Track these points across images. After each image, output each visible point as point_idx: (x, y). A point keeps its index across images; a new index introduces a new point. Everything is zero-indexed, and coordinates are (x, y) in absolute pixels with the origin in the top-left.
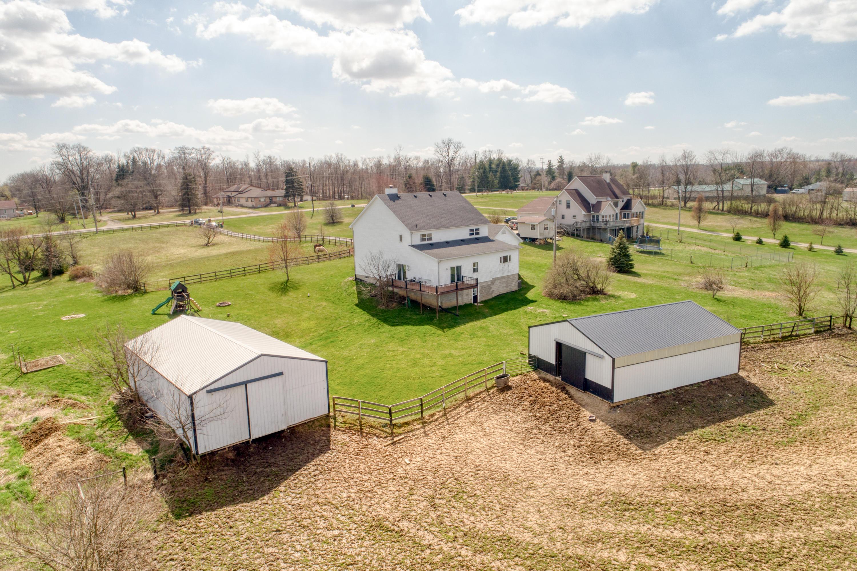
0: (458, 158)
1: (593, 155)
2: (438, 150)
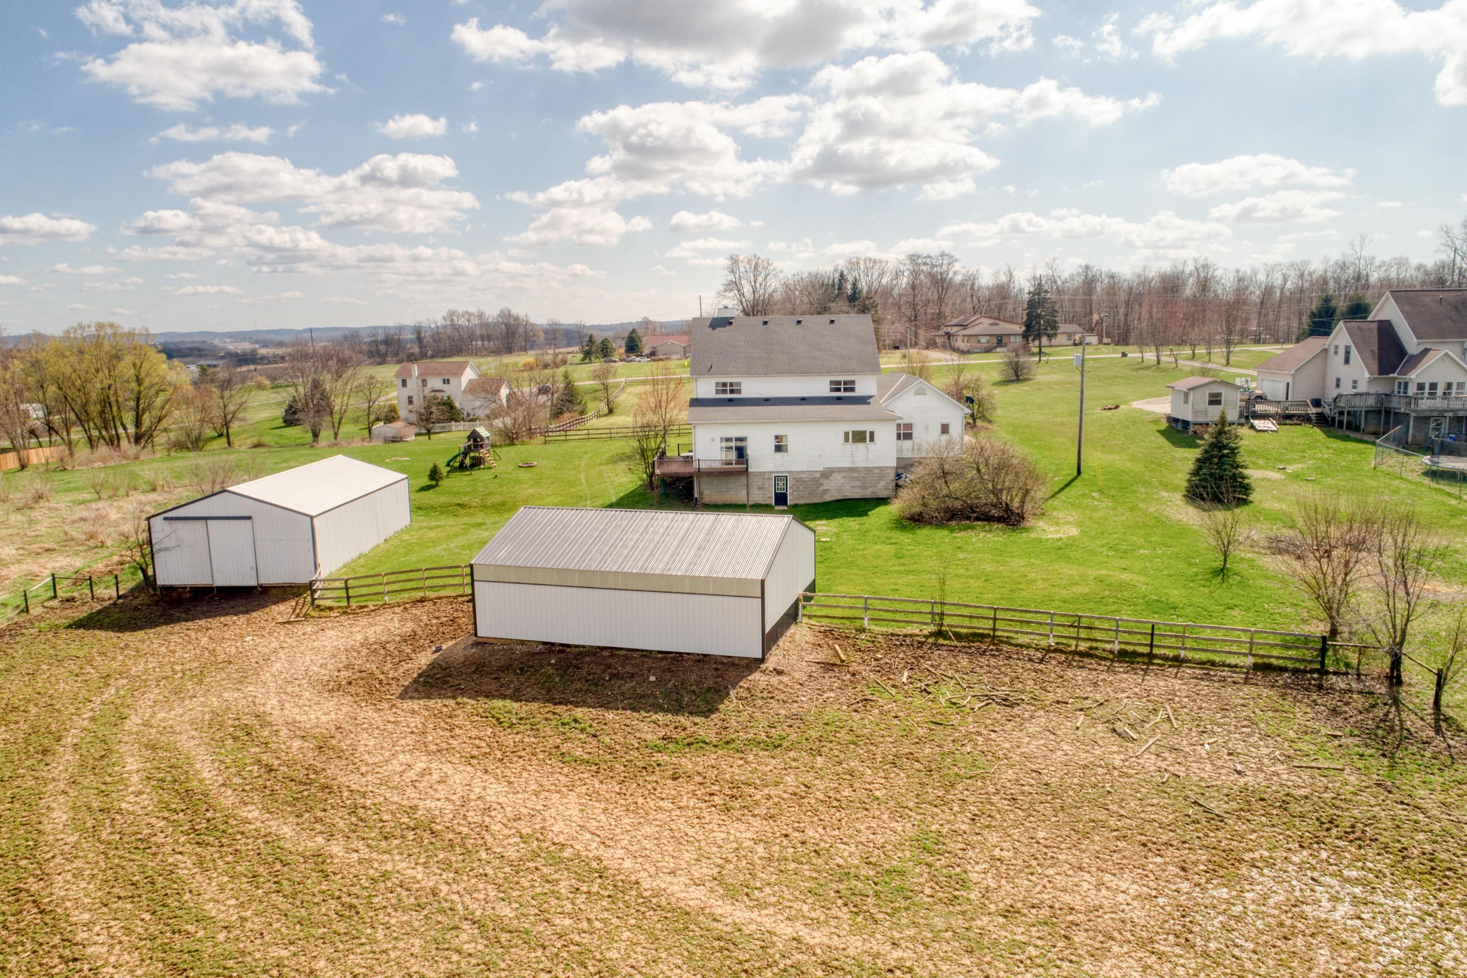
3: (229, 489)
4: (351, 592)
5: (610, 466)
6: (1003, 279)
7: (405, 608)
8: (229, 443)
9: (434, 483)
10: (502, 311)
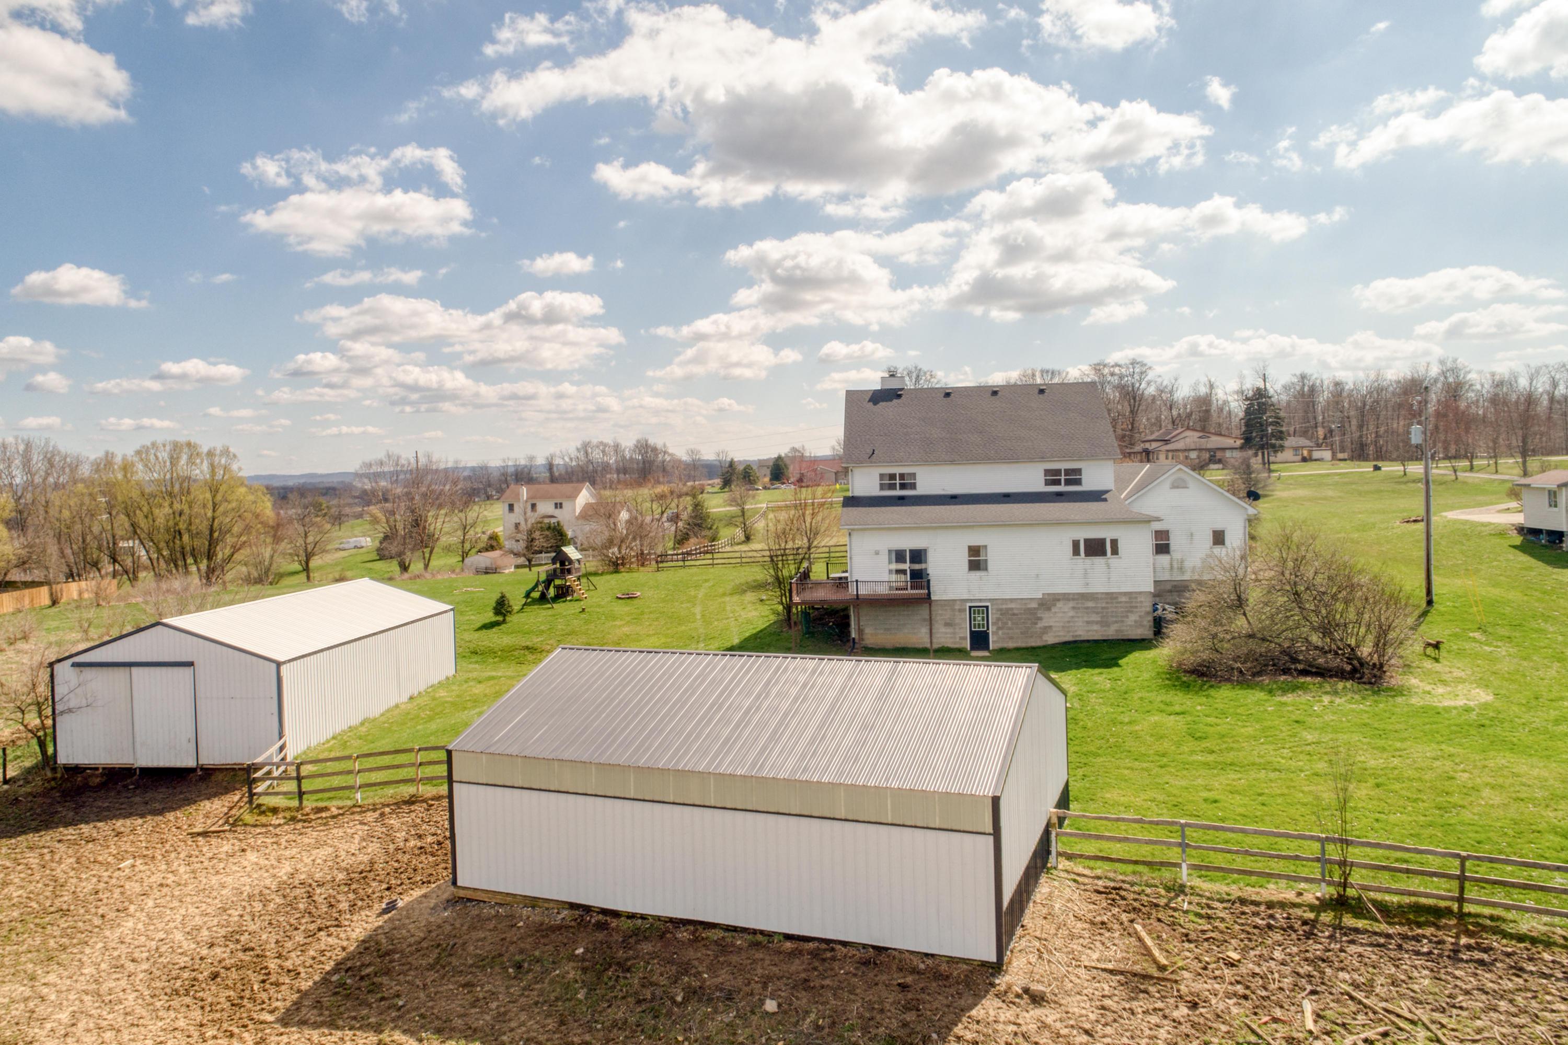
3: (164, 621)
4: (306, 785)
5: (736, 598)
6: (1203, 390)
7: (382, 814)
8: (308, 577)
9: (500, 618)
10: (638, 441)
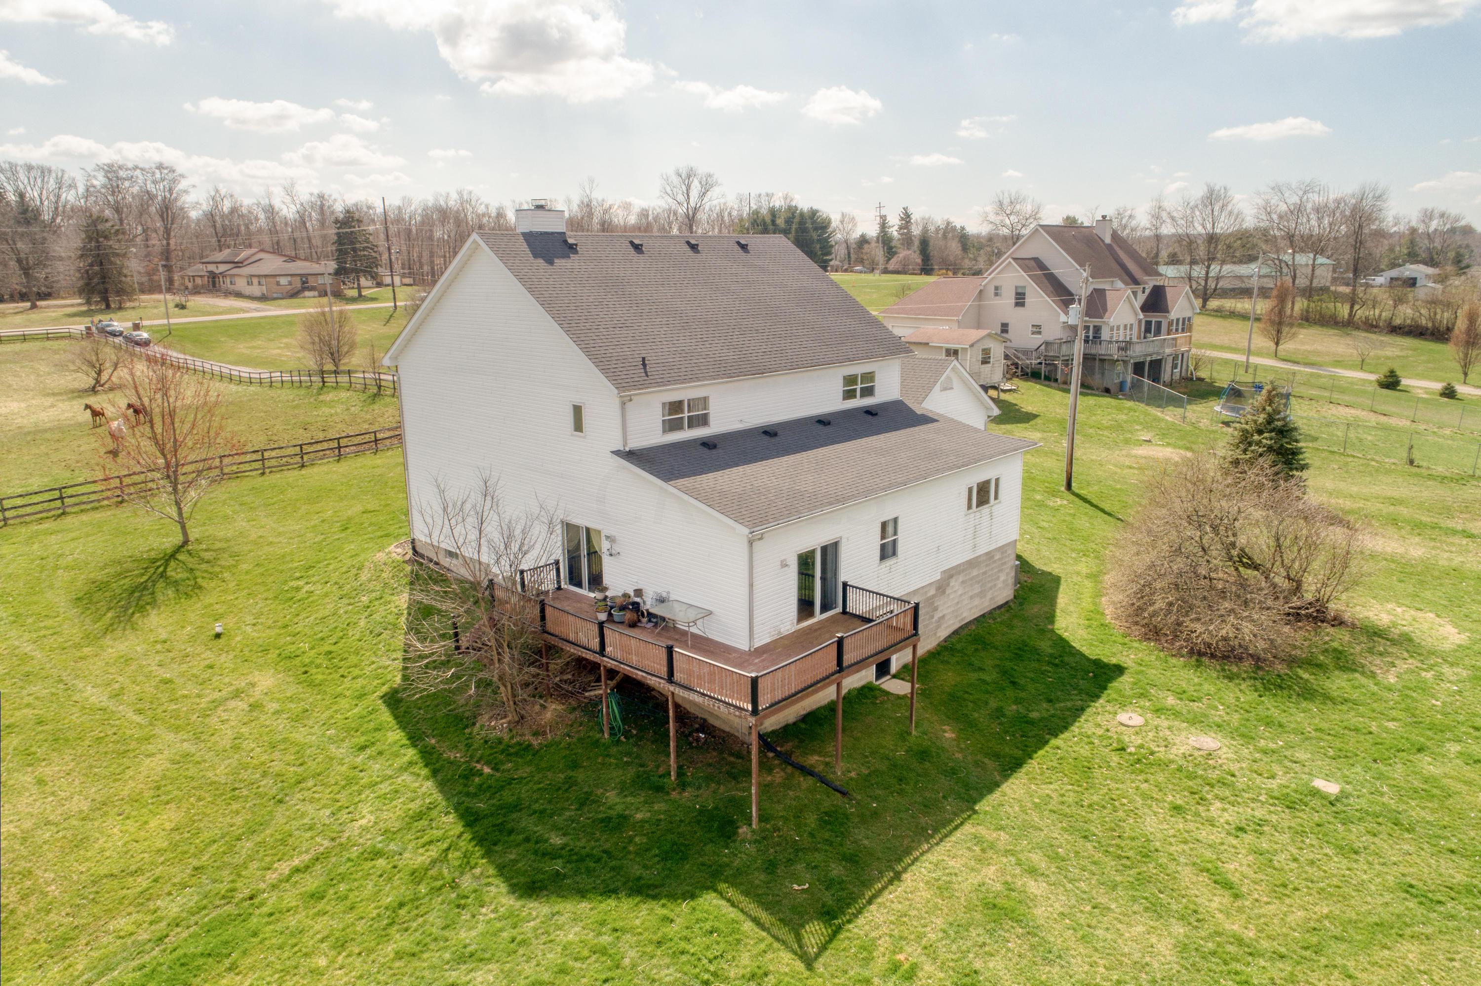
0: (707, 208)
1: (1006, 195)
2: (668, 189)
